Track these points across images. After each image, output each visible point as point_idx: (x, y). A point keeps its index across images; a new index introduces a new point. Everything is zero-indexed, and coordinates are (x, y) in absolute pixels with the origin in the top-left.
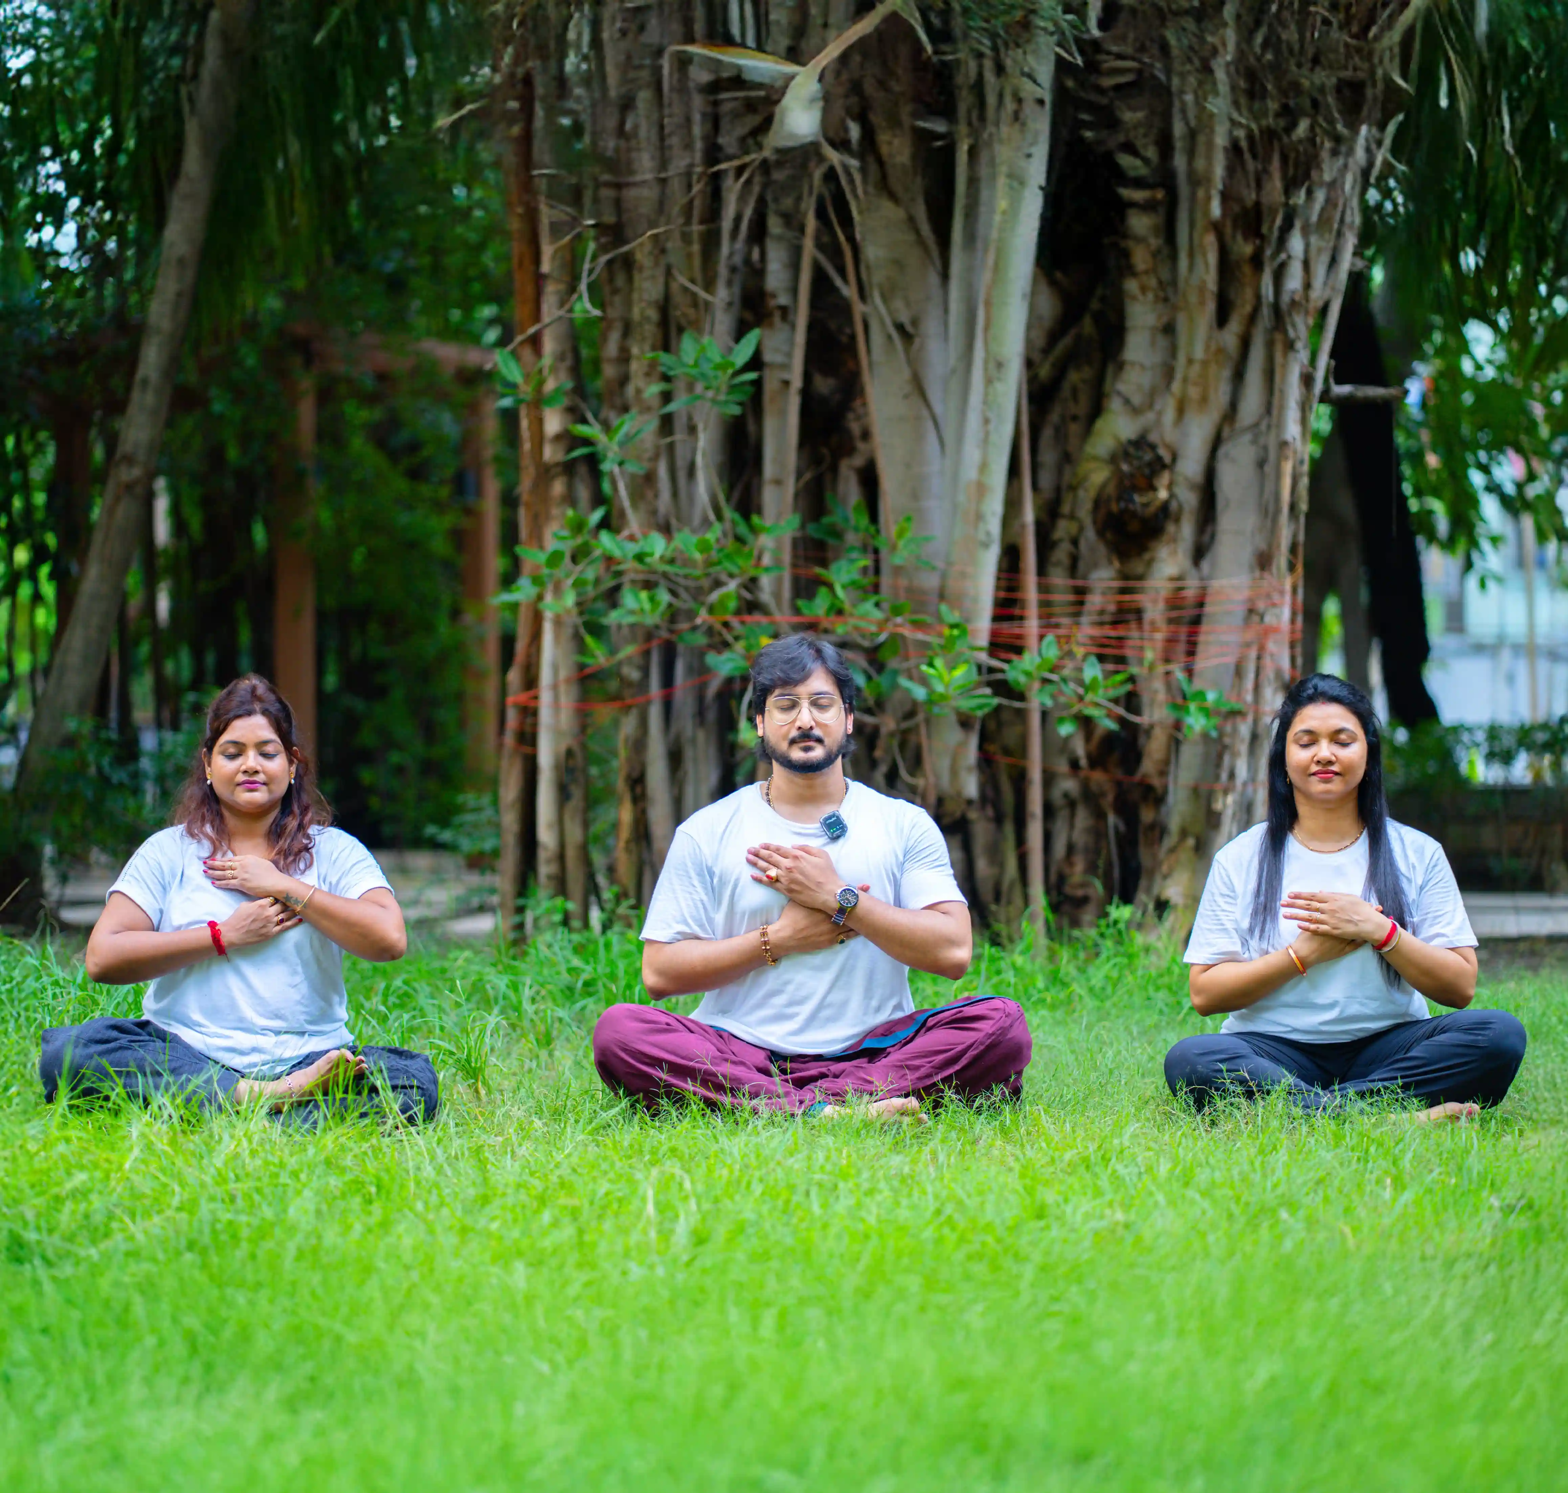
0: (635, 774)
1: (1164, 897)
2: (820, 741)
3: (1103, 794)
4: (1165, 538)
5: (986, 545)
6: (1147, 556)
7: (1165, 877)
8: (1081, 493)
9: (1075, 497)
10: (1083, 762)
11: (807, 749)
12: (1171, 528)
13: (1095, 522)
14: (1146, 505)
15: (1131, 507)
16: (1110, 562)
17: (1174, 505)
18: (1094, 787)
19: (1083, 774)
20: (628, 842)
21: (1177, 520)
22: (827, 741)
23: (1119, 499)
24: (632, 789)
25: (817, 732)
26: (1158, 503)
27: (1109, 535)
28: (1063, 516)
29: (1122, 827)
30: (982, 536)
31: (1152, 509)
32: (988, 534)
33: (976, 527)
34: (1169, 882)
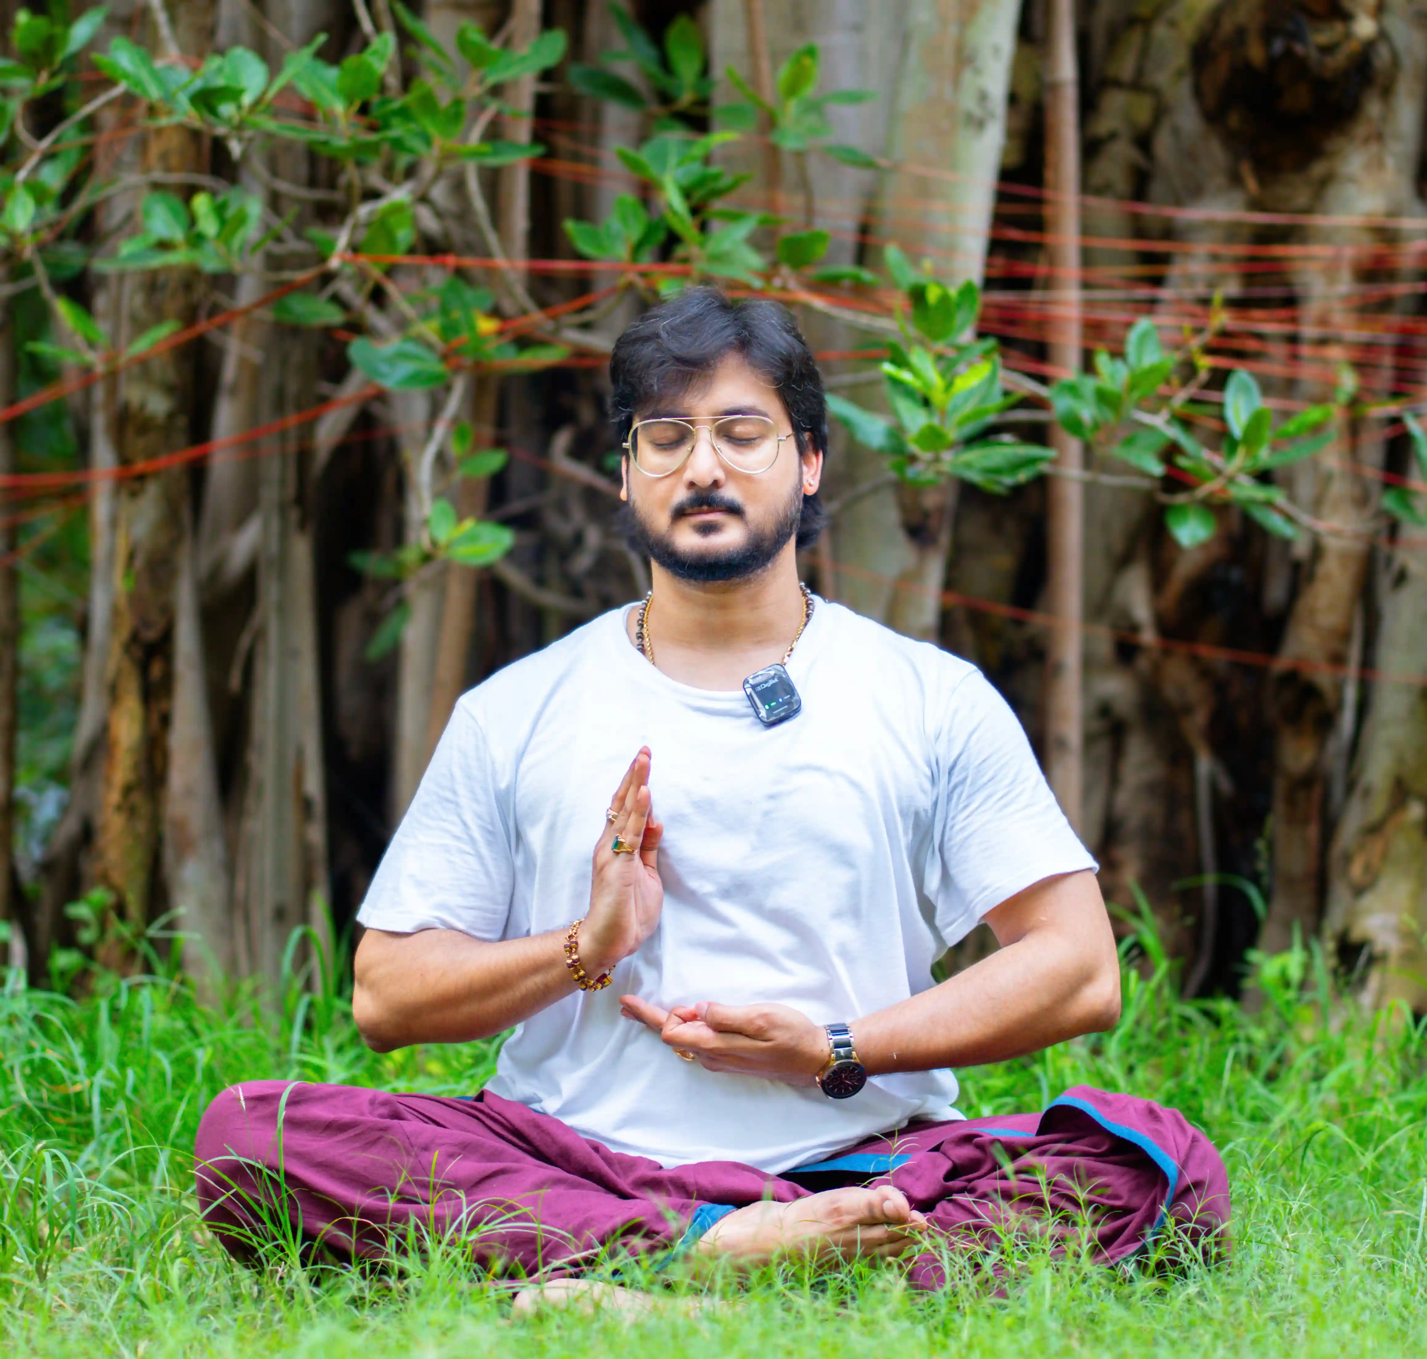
0: (151, 635)
1: (1356, 934)
2: (735, 511)
3: (1187, 710)
4: (1361, 130)
5: (979, 124)
6: (1318, 169)
7: (1359, 891)
8: (1160, 31)
9: (1147, 36)
10: (1148, 637)
11: (707, 529)
12: (1373, 108)
13: (1198, 92)
14: (1328, 50)
15: (1299, 49)
16: (1236, 180)
17: (1382, 56)
18: (1170, 692)
19: (1143, 663)
20: (128, 790)
21: (1387, 92)
22: (752, 511)
23: (1268, 33)
24: (144, 668)
25: (730, 493)
26: (1352, 47)
27: (1234, 120)
28: (1117, 84)
29: (1226, 785)
30: (968, 102)
31: (1338, 61)
32: (983, 97)
33: (956, 82)
34: (1368, 900)
